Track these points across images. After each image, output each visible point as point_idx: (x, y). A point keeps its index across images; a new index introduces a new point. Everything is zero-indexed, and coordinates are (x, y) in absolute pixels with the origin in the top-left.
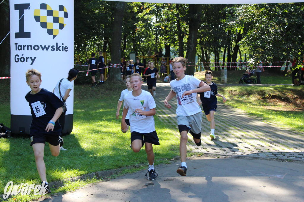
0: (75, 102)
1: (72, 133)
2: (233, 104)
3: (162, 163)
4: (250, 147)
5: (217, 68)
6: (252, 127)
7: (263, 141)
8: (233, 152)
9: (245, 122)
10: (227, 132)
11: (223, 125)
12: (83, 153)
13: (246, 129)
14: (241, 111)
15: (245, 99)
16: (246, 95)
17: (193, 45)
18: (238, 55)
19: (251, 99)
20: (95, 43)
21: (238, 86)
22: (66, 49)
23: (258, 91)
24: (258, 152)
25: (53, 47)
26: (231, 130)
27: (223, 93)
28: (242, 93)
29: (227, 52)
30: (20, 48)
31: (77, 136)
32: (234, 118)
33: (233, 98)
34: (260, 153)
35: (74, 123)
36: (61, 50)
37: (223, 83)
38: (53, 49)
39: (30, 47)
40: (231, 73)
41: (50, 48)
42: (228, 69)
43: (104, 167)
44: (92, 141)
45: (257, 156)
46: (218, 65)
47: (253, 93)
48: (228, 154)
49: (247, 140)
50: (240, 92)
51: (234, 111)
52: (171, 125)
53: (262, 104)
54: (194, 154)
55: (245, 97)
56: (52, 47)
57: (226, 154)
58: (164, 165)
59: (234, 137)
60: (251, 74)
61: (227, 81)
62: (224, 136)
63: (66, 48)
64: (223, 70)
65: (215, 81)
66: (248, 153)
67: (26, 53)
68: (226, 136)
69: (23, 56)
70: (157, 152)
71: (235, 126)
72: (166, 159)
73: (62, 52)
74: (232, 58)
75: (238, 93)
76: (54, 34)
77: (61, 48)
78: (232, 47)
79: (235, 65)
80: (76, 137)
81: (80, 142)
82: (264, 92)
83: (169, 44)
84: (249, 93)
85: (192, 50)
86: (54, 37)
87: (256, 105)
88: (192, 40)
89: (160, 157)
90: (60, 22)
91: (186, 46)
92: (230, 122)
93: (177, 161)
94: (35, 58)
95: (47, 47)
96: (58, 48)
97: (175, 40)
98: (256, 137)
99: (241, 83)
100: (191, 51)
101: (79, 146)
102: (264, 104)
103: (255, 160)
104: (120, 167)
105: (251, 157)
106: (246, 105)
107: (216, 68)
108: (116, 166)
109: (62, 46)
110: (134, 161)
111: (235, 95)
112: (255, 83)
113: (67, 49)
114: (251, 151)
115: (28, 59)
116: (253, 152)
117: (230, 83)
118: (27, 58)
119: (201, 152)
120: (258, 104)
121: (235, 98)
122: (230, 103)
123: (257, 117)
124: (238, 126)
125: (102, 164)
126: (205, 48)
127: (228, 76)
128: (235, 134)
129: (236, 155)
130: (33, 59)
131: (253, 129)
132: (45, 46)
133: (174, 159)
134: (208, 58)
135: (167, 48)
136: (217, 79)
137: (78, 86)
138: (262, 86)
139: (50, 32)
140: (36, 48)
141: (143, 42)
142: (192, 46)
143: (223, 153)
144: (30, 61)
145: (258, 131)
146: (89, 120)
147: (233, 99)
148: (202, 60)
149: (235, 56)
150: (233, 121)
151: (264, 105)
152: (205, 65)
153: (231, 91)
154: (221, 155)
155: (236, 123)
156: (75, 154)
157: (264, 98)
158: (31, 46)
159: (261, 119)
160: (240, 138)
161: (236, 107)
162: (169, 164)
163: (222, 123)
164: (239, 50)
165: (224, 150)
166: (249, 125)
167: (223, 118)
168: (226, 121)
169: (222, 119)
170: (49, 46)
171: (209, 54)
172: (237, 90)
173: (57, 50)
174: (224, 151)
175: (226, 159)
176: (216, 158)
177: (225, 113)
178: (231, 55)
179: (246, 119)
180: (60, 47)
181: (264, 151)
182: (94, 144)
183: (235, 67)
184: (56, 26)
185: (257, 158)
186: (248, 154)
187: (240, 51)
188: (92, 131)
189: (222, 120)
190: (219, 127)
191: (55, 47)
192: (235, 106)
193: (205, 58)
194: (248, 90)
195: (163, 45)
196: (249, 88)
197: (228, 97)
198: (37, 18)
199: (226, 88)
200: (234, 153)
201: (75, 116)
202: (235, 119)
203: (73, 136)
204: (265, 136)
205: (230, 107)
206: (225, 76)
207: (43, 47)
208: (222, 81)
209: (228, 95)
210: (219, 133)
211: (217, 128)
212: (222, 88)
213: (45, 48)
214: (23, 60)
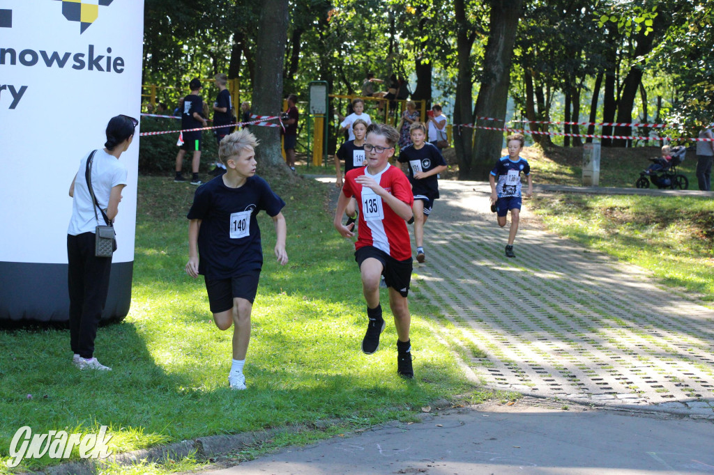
0: (141, 227)
1: (128, 319)
2: (615, 248)
3: (395, 418)
4: (661, 380)
5: (571, 139)
6: (671, 321)
7: (703, 364)
8: (610, 393)
9: (649, 305)
10: (593, 332)
11: (581, 311)
12: (160, 381)
13: (651, 326)
14: (639, 270)
15: (653, 236)
16: (657, 222)
17: (501, 66)
18: (638, 100)
19: (671, 235)
20: (205, 50)
21: (631, 194)
22: (117, 65)
23: (693, 212)
24: (687, 397)
25: (80, 58)
26: (607, 326)
27: (585, 215)
28: (643, 217)
29: (602, 90)
31: (142, 330)
32: (616, 290)
33: (617, 231)
34: (693, 400)
35: (134, 290)
36: (104, 67)
37: (588, 184)
38: (78, 64)
39: (8, 56)
40: (612, 156)
41: (71, 61)
42: (605, 143)
43: (220, 426)
44: (188, 345)
45: (683, 410)
46: (576, 129)
47: (677, 218)
48: (595, 400)
49: (653, 359)
50: (637, 213)
51: (618, 272)
52: (424, 305)
53: (705, 251)
54: (491, 394)
55: (651, 230)
56: (76, 57)
57: (587, 400)
58: (400, 425)
59: (614, 350)
61: (601, 180)
62: (585, 345)
63: (119, 62)
64: (589, 146)
65: (564, 177)
66: (656, 398)
68: (590, 346)
70: (382, 385)
71: (619, 315)
72: (408, 408)
73: (106, 72)
74: (618, 108)
75: (630, 217)
76: (84, 19)
77: (103, 63)
78: (618, 76)
79: (628, 131)
80: (138, 331)
81: (150, 346)
83: (427, 61)
84: (666, 219)
85: (498, 81)
86: (84, 26)
87: (687, 255)
88: (498, 51)
89: (389, 401)
91: (481, 69)
92: (603, 302)
93: (440, 414)
94: (23, 89)
95: (61, 57)
96: (94, 63)
97: (448, 49)
98: (681, 351)
99: (643, 185)
100: (494, 84)
101: (147, 359)
102: (712, 252)
103: (675, 422)
104: (268, 427)
105: (664, 412)
106: (656, 252)
107: (567, 139)
108: (257, 421)
109: (106, 54)
110: (309, 410)
111: (622, 222)
113: (122, 64)
114: (664, 394)
115: (3, 92)
116: (672, 396)
117: (610, 185)
119: (511, 389)
120: (690, 252)
121: (623, 231)
122: (607, 244)
123: (687, 292)
124: (629, 315)
125: (215, 415)
126: (538, 78)
127: (604, 164)
128: (618, 339)
129: (618, 402)
130: (17, 90)
131: (674, 327)
132: (55, 55)
133: (430, 408)
134: (544, 107)
135: (424, 72)
136: (568, 171)
137: (150, 178)
138: (708, 198)
139: (72, 11)
140: (29, 58)
141: (351, 51)
142: (498, 71)
143: (581, 395)
144: (7, 96)
146: (181, 282)
147: (617, 233)
148: (528, 113)
149: (627, 104)
150: (612, 300)
151: (712, 256)
152: (534, 127)
153: (612, 209)
154: (572, 402)
155: (623, 305)
156: (135, 384)
157: (711, 234)
158: (12, 52)
159: (700, 299)
160: (632, 353)
161: (625, 259)
162: (415, 422)
163: (579, 306)
164: (642, 86)
165: (583, 387)
166: (662, 314)
167: (582, 291)
168: (592, 301)
169: (580, 293)
170: (67, 55)
171: (548, 93)
172: (628, 208)
173: (91, 68)
174: (582, 391)
175: (589, 414)
176: (559, 410)
177: (590, 274)
178: (616, 99)
179: (653, 297)
180: (100, 58)
181: (706, 394)
182: (192, 353)
183: (624, 138)
185: (682, 416)
186: (655, 401)
187: (643, 90)
188: (188, 315)
189: (580, 297)
190: (572, 316)
191: (86, 59)
192: (622, 254)
193: (536, 107)
194: (663, 208)
195: (409, 65)
196: (665, 204)
197: (601, 226)
199: (596, 201)
200: (612, 396)
201: (137, 268)
202: (620, 294)
203: (131, 327)
204: (709, 350)
205: (605, 258)
206: (595, 162)
207: (49, 57)
208: (583, 179)
209: (600, 221)
210: (569, 335)
211: (562, 318)
212: (585, 198)
213: (55, 60)
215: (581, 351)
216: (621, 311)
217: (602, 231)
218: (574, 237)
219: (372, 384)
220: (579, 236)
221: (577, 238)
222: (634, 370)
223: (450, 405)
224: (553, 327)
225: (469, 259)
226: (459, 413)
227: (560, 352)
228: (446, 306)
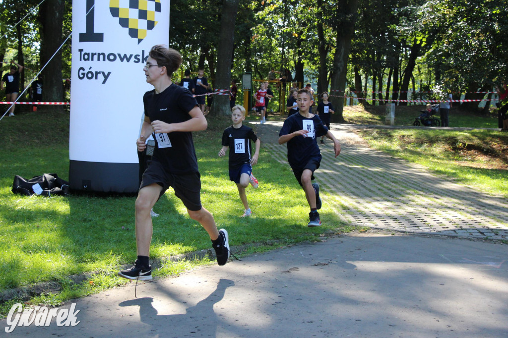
2: (407, 156)
3: (307, 240)
4: (441, 220)
5: (376, 102)
6: (441, 191)
7: (461, 212)
8: (416, 227)
9: (429, 184)
10: (403, 197)
11: (395, 187)
12: (184, 221)
13: (432, 193)
14: (421, 167)
15: (425, 150)
16: (427, 143)
17: (343, 63)
18: (411, 82)
19: (434, 149)
21: (412, 128)
23: (446, 137)
24: (455, 228)
25: (138, 57)
26: (409, 194)
27: (390, 140)
28: (420, 140)
29: (392, 78)
30: (86, 57)
32: (411, 176)
33: (406, 147)
34: (459, 230)
37: (388, 124)
38: (137, 60)
39: (101, 57)
40: (400, 110)
41: (133, 59)
45: (454, 234)
47: (437, 141)
48: (408, 229)
49: (435, 210)
50: (417, 138)
51: (410, 168)
53: (452, 157)
54: (354, 228)
55: (424, 147)
56: (136, 57)
57: (404, 230)
58: (310, 243)
59: (415, 205)
60: (433, 112)
61: (395, 122)
62: (399, 203)
64: (389, 104)
65: (376, 121)
66: (440, 228)
67: (96, 65)
68: (402, 204)
69: (91, 70)
70: (298, 223)
71: (415, 188)
72: (313, 235)
74: (400, 89)
75: (413, 140)
76: (139, 37)
78: (400, 70)
79: (406, 98)
82: (455, 140)
84: (432, 141)
85: (341, 71)
86: (140, 41)
87: (443, 159)
88: (341, 56)
89: (303, 231)
90: (149, 18)
91: (332, 65)
92: (405, 182)
93: (329, 237)
94: (109, 73)
95: (128, 57)
98: (449, 206)
99: (417, 125)
101: (175, 211)
102: (456, 158)
103: (451, 240)
104: (244, 244)
105: (444, 235)
106: (428, 158)
107: (374, 102)
108: (238, 241)
110: (263, 235)
111: (409, 143)
112: (439, 126)
114: (444, 226)
115: (99, 75)
116: (447, 228)
117: (400, 124)
118: (97, 73)
119: (365, 225)
120: (445, 158)
121: (410, 147)
122: (402, 154)
123: (447, 177)
124: (420, 189)
127: (396, 115)
128: (416, 200)
129: (420, 231)
130: (106, 74)
131: (444, 194)
132: (125, 56)
133: (324, 235)
136: (378, 118)
138: (452, 130)
139: (134, 33)
140: (112, 57)
142: (341, 66)
143: (401, 228)
144: (101, 77)
145: (451, 197)
147: (407, 149)
150: (410, 181)
151: (456, 160)
153: (403, 136)
154: (396, 231)
155: (416, 184)
157: (455, 148)
158: (103, 54)
159: (454, 180)
160: (424, 207)
161: (413, 161)
162: (318, 241)
163: (393, 184)
165: (401, 223)
166: (436, 188)
168: (400, 181)
169: (393, 178)
170: (131, 56)
172: (412, 135)
173: (143, 62)
174: (401, 226)
175: (405, 237)
176: (390, 235)
177: (396, 169)
178: (399, 83)
179: (430, 179)
181: (464, 227)
183: (404, 101)
184: (142, 25)
185: (453, 237)
186: (439, 230)
189: (393, 180)
190: (390, 189)
191: (140, 58)
192: (411, 159)
194: (430, 136)
196: (431, 134)
197: (398, 145)
198: (115, 12)
199: (395, 132)
202: (413, 178)
204: (463, 205)
205: (402, 161)
206: (392, 113)
207: (122, 56)
208: (386, 121)
209: (398, 142)
210: (390, 198)
211: (386, 190)
212: (389, 131)
213: (125, 58)
214: (92, 75)
215: (398, 207)
216: (415, 187)
217: (399, 148)
218: (384, 150)
219: (293, 223)
220: (387, 150)
221: (386, 152)
222: (426, 215)
223: (333, 233)
224: (381, 195)
225: (333, 162)
226: (339, 237)
227: (387, 208)
228: (324, 185)
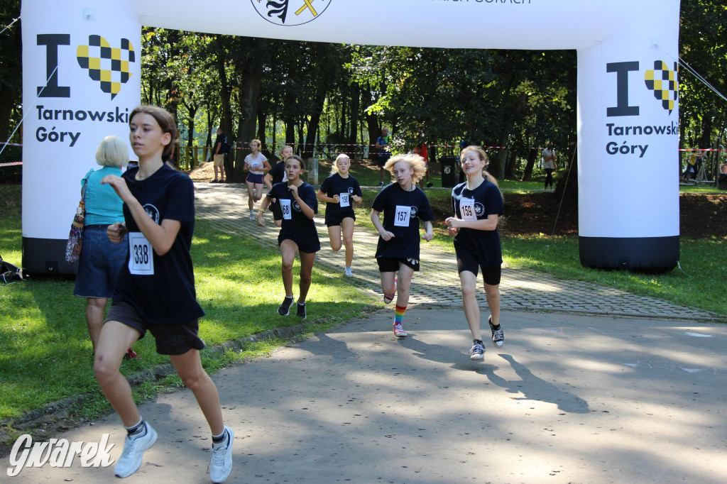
36: (125, 120)
38: (110, 119)
39: (68, 115)
41: (106, 117)
56: (110, 114)
69: (55, 131)
76: (113, 91)
77: (124, 118)
86: (113, 96)
90: (123, 70)
94: (78, 134)
95: (101, 115)
96: (119, 118)
109: (126, 112)
115: (65, 136)
118: (62, 134)
130: (74, 135)
132: (97, 114)
139: (106, 87)
140: (81, 115)
158: (71, 112)
170: (104, 113)
173: (117, 121)
180: (122, 114)
184: (115, 77)
191: (114, 116)
198: (83, 62)
207: (94, 115)
213: (97, 116)
214: (55, 137)
